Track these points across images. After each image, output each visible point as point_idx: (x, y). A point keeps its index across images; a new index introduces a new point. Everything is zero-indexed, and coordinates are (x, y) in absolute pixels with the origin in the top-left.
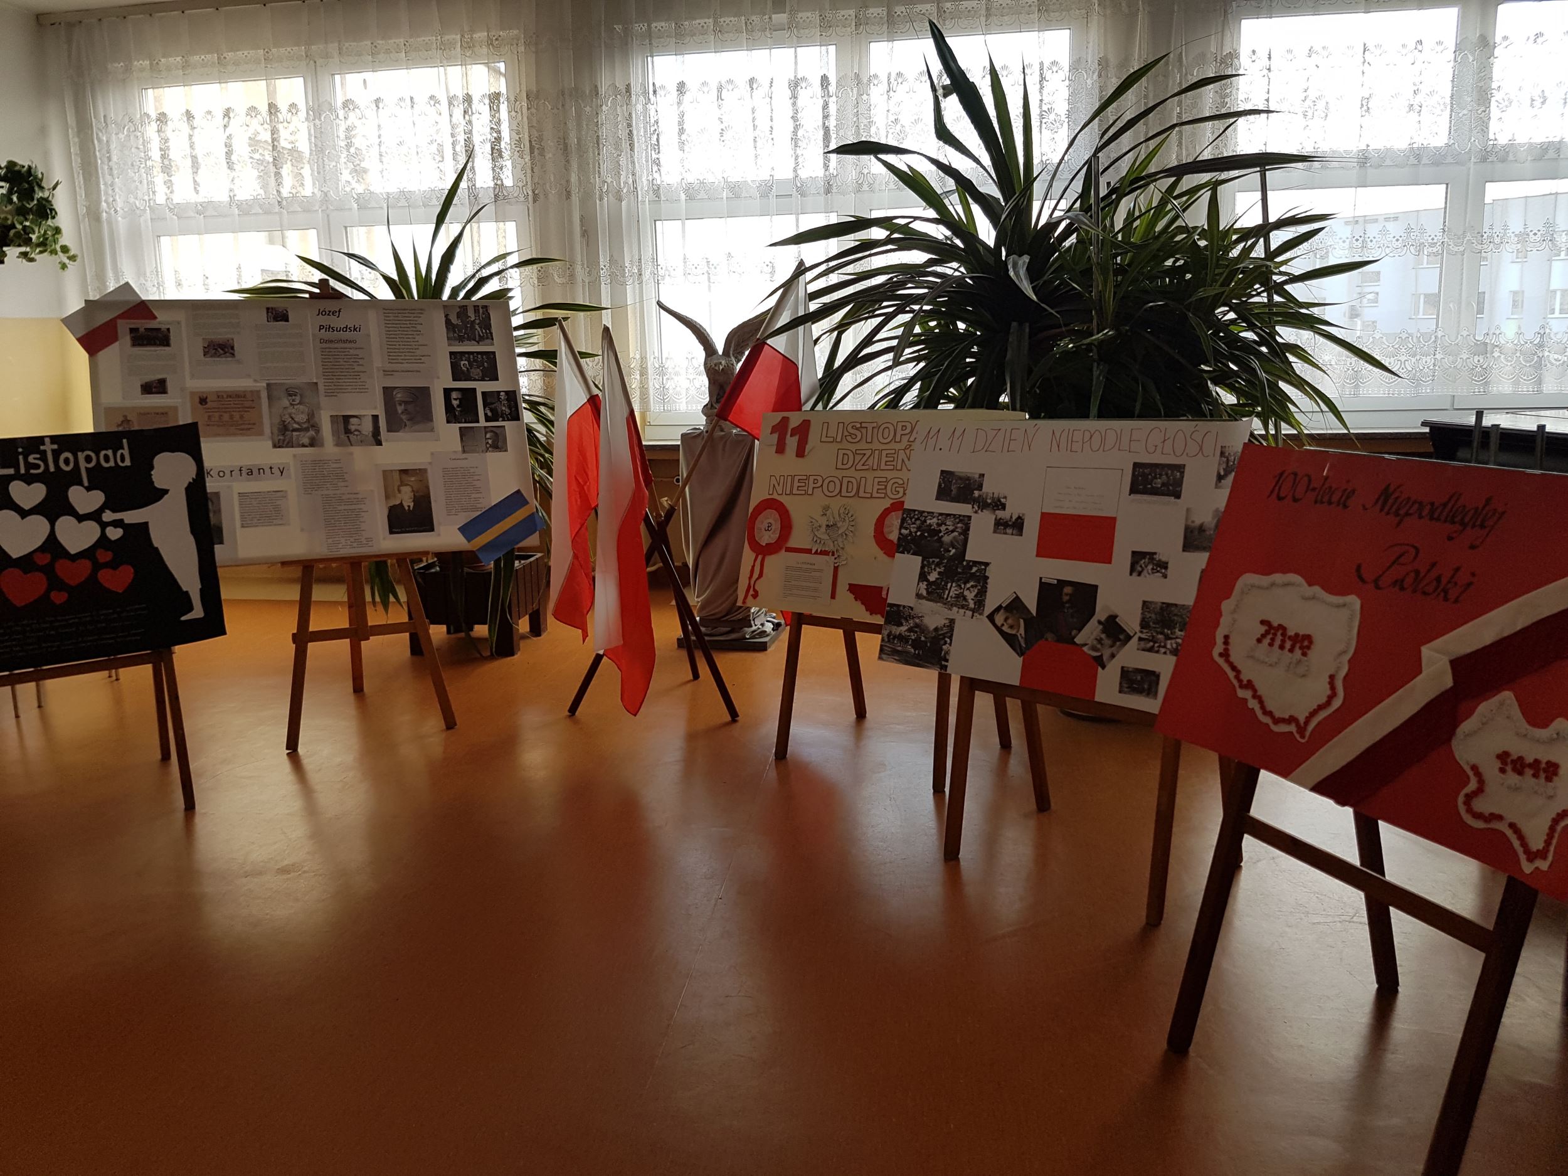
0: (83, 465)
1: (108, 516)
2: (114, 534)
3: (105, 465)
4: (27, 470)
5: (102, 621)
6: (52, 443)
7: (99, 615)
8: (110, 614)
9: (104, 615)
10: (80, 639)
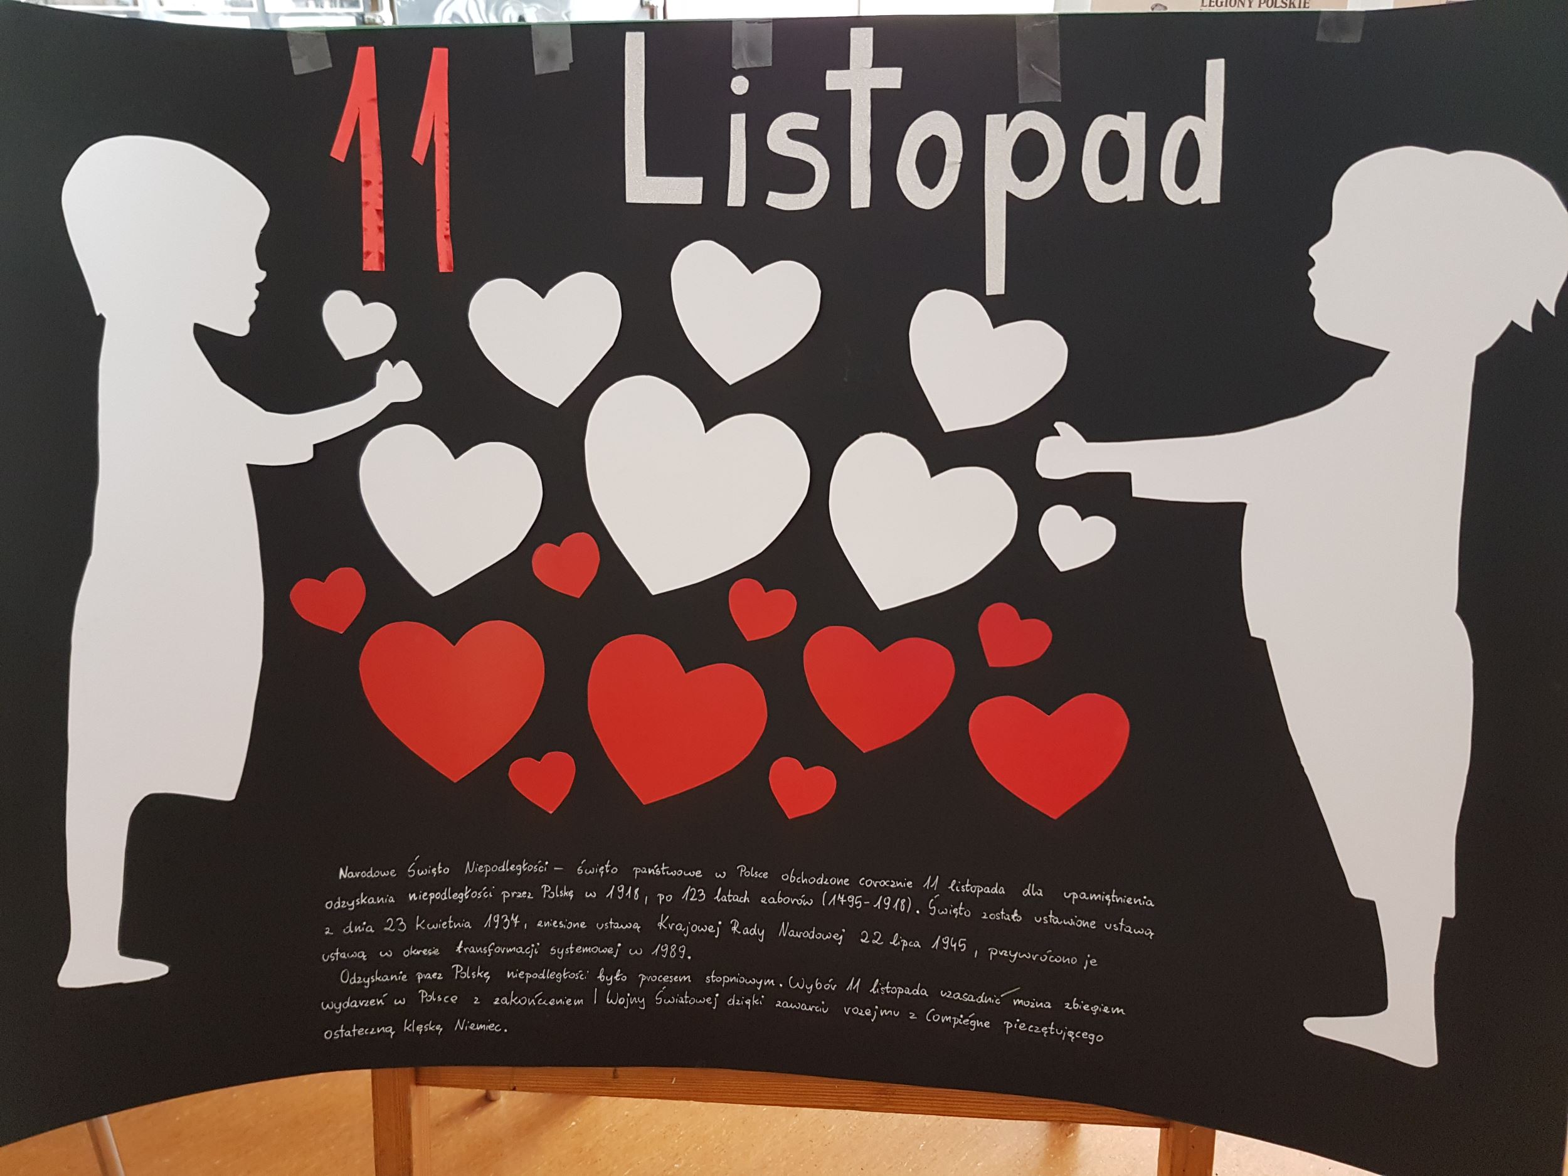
0: (1001, 179)
1: (1062, 454)
2: (1076, 541)
3: (1100, 191)
4: (756, 189)
5: (953, 927)
6: (879, 61)
7: (949, 899)
8: (993, 903)
9: (969, 900)
10: (854, 985)
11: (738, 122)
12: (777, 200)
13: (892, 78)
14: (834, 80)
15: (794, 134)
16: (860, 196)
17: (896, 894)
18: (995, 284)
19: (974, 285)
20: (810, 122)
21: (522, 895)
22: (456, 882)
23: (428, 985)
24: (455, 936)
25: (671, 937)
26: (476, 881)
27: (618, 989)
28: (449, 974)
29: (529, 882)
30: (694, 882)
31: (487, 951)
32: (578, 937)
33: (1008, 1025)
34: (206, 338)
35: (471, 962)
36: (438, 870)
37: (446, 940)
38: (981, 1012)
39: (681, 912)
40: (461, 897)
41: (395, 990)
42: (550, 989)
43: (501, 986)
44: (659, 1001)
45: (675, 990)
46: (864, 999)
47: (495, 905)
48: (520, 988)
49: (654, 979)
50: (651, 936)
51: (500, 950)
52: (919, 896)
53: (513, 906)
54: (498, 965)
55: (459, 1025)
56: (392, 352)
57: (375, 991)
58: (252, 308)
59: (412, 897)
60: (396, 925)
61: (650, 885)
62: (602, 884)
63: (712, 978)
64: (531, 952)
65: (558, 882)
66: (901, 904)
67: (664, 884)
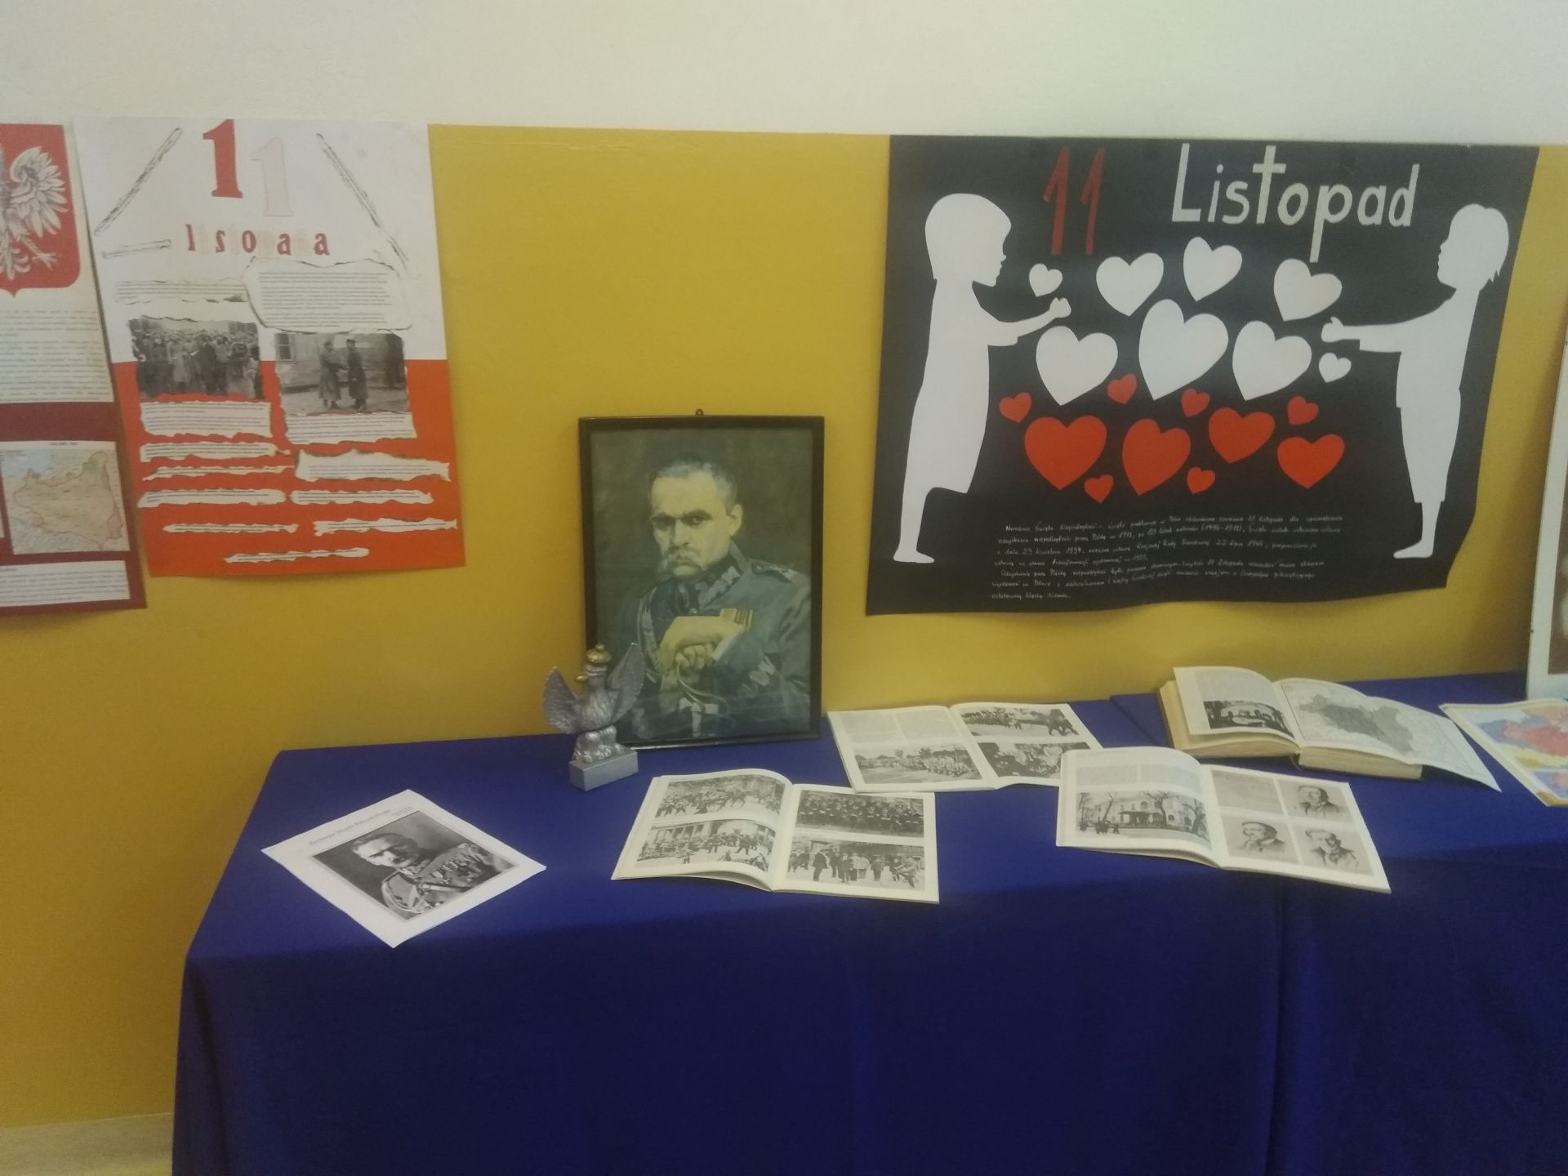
0: (1323, 214)
1: (1334, 331)
2: (1334, 369)
3: (1364, 220)
4: (1219, 216)
5: (1259, 536)
6: (1278, 160)
7: (1257, 524)
8: (1277, 525)
9: (1267, 525)
10: (1211, 562)
11: (1217, 185)
12: (1227, 219)
13: (1281, 168)
14: (1257, 168)
15: (1238, 191)
16: (1261, 218)
17: (1234, 524)
18: (1314, 256)
19: (1304, 256)
20: (1243, 186)
21: (1083, 539)
22: (1055, 534)
23: (1039, 578)
24: (1051, 557)
25: (1142, 551)
26: (1064, 533)
27: (1119, 576)
28: (1048, 573)
29: (1088, 533)
30: (1153, 527)
31: (1066, 563)
32: (1105, 556)
33: (1276, 575)
34: (978, 288)
35: (1057, 568)
36: (1049, 528)
37: (1049, 558)
38: (1264, 570)
39: (1147, 540)
40: (1057, 540)
41: (1024, 579)
42: (1091, 578)
43: (1070, 578)
44: (1134, 579)
45: (1140, 573)
46: (1215, 568)
47: (1072, 544)
48: (1079, 579)
49: (1132, 570)
50: (1135, 552)
51: (1072, 563)
52: (1245, 524)
53: (1080, 544)
54: (1069, 569)
55: (1050, 595)
56: (1058, 294)
57: (1015, 579)
58: (998, 273)
59: (1036, 540)
60: (1028, 552)
61: (1136, 530)
62: (1116, 532)
63: (1153, 566)
64: (1084, 563)
65: (1098, 532)
66: (1237, 528)
67: (1140, 529)
